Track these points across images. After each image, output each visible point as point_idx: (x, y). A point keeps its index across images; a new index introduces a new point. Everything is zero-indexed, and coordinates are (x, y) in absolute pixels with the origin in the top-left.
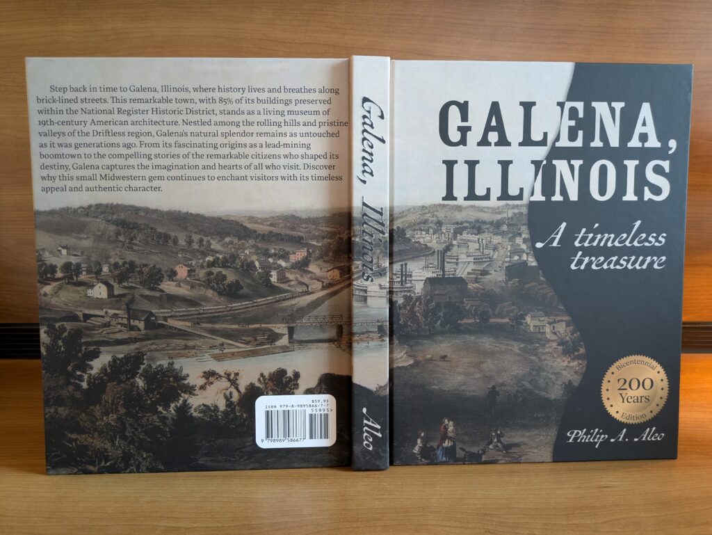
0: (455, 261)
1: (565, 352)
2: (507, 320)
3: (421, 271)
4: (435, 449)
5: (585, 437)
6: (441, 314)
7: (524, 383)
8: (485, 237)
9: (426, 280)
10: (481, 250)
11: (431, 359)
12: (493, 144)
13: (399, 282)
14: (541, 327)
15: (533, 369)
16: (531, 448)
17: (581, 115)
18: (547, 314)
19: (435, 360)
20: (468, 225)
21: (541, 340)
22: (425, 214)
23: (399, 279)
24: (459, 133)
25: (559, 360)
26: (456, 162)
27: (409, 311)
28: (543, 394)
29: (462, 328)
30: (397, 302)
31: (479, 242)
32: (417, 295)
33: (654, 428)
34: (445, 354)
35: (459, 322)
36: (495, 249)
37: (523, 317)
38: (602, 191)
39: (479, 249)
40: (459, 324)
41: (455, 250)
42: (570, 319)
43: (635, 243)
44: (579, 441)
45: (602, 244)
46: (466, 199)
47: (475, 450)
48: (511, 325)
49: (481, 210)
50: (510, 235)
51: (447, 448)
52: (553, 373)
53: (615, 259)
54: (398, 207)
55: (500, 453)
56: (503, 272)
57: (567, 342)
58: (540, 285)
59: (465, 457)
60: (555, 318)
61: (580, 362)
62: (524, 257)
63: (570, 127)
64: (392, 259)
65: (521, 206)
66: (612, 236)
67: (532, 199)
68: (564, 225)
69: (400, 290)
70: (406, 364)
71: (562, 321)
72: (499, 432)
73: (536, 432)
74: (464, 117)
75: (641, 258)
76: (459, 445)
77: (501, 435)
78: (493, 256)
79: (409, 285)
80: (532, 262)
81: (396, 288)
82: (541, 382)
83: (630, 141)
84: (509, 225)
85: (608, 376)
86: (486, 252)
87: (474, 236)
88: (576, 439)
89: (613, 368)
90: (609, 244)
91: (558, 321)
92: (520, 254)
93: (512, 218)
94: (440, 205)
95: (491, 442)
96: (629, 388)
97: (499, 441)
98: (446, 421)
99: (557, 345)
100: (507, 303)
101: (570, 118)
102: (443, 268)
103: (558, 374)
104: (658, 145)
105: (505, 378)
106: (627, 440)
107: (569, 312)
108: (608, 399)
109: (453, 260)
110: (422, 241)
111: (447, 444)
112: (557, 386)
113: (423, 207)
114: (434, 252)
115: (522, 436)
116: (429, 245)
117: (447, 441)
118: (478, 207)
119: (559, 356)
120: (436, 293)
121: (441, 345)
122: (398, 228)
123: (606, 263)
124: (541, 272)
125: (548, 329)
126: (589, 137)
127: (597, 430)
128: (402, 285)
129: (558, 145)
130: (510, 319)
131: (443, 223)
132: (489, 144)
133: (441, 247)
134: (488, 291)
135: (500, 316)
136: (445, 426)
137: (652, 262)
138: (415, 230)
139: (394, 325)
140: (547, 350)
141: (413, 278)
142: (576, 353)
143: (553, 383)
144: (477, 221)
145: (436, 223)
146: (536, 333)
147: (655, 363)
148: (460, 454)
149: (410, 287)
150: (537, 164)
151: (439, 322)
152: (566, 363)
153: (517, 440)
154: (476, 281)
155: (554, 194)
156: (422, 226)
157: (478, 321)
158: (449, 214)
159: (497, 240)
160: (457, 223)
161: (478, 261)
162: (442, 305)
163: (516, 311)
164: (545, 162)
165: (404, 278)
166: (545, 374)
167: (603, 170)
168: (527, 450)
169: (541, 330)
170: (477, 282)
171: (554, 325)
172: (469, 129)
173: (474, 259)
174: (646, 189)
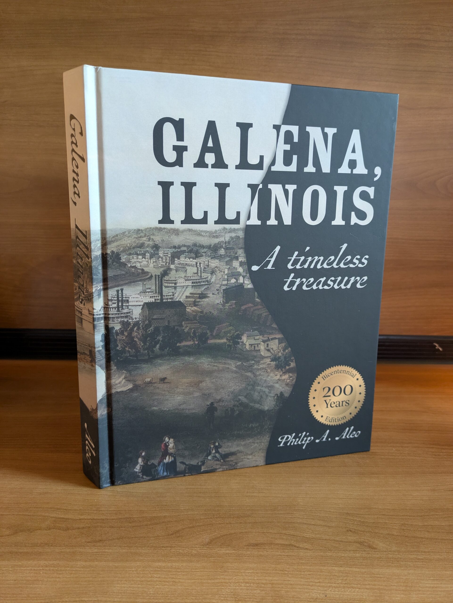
0: (173, 285)
1: (278, 367)
2: (224, 340)
3: (139, 296)
4: (155, 466)
5: (294, 440)
6: (160, 338)
7: (240, 397)
8: (204, 261)
9: (143, 306)
10: (199, 274)
11: (150, 383)
12: (210, 166)
13: (115, 308)
14: (256, 345)
15: (248, 384)
16: (247, 454)
17: (296, 140)
18: (262, 333)
19: (155, 383)
20: (185, 249)
21: (255, 357)
22: (141, 237)
23: (115, 305)
24: (175, 153)
25: (272, 374)
26: (172, 183)
27: (126, 337)
28: (257, 406)
29: (181, 350)
30: (113, 328)
31: (197, 266)
32: (134, 320)
33: (352, 428)
34: (164, 376)
35: (178, 345)
36: (213, 272)
37: (239, 337)
38: (314, 215)
39: (197, 273)
40: (179, 346)
41: (173, 275)
42: (283, 336)
43: (342, 265)
44: (288, 444)
45: (312, 267)
46: (183, 222)
47: (194, 462)
48: (229, 346)
49: (199, 234)
50: (228, 259)
51: (168, 463)
52: (266, 387)
53: (323, 280)
54: (111, 230)
55: (218, 462)
56: (221, 295)
57: (279, 358)
58: (255, 306)
59: (185, 470)
60: (268, 336)
61: (291, 375)
62: (241, 280)
63: (285, 151)
64: (107, 285)
65: (238, 230)
66: (322, 258)
67: (249, 223)
68: (278, 248)
69: (117, 316)
70: (124, 389)
71: (275, 338)
72: (217, 444)
73: (251, 440)
74: (180, 136)
75: (346, 278)
76: (179, 460)
77: (220, 446)
78: (210, 280)
79: (126, 311)
80: (248, 285)
81: (113, 314)
82: (256, 395)
83: (340, 167)
84: (226, 249)
85: (315, 385)
86: (204, 275)
87: (191, 259)
88: (286, 443)
89: (319, 378)
90: (319, 267)
91: (272, 339)
92: (236, 277)
93: (229, 242)
94: (156, 229)
95: (210, 454)
96: (332, 395)
97: (217, 452)
98: (167, 439)
99: (270, 361)
100: (224, 325)
101: (285, 143)
102: (161, 293)
103: (271, 387)
104: (365, 172)
105: (224, 394)
106: (330, 439)
107: (282, 330)
108: (314, 406)
109: (171, 285)
110: (138, 265)
111: (167, 460)
112: (270, 398)
113: (139, 230)
114: (152, 276)
115: (238, 445)
116: (146, 269)
117: (167, 457)
118: (195, 231)
119: (272, 371)
120: (155, 317)
121: (160, 368)
122: (113, 252)
123: (315, 284)
124: (256, 293)
125: (262, 347)
126: (302, 163)
127: (304, 433)
128: (118, 310)
129: (273, 169)
130: (227, 339)
131: (159, 247)
132: (206, 166)
133: (158, 272)
134: (206, 313)
135: (218, 336)
136: (165, 444)
137: (356, 282)
138: (130, 254)
139: (112, 352)
140: (261, 366)
141: (130, 304)
142: (287, 367)
143: (267, 396)
144: (195, 245)
145: (152, 247)
146: (251, 351)
147: (355, 372)
148: (180, 467)
149: (127, 313)
150: (253, 187)
151: (158, 346)
152: (278, 377)
153: (233, 450)
154: (195, 304)
155: (269, 219)
156: (138, 250)
157: (197, 343)
158: (166, 238)
159: (214, 263)
160: (175, 247)
161: (196, 284)
162: (161, 329)
163: (232, 332)
164: (261, 186)
165: (120, 304)
166: (259, 388)
167: (315, 194)
168: (242, 457)
169: (256, 348)
170: (195, 305)
171: (268, 342)
172: (185, 148)
173: (192, 283)
174: (353, 214)
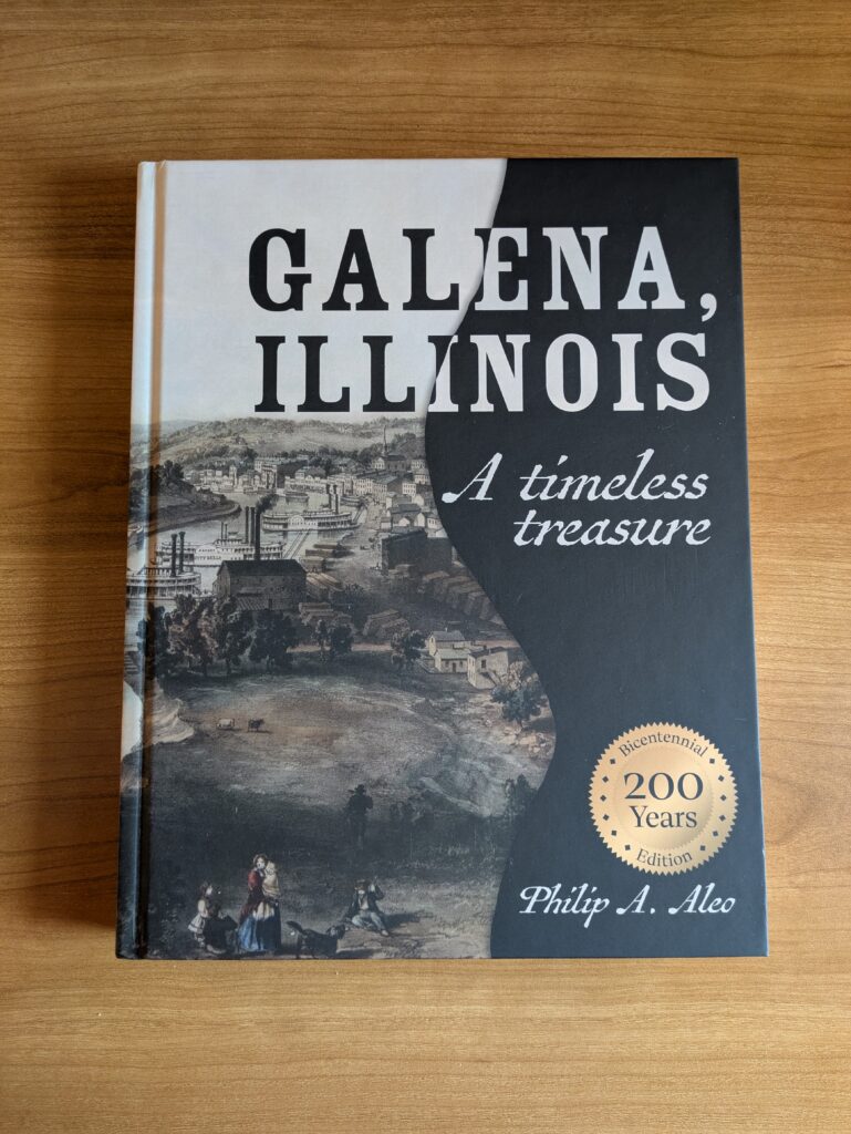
0: (281, 527)
1: (510, 716)
2: (387, 647)
3: (213, 548)
4: (235, 925)
5: (560, 901)
6: (252, 634)
7: (424, 780)
8: (341, 480)
9: (222, 567)
10: (333, 508)
11: (229, 728)
12: (353, 307)
13: (168, 570)
14: (458, 663)
15: (443, 751)
16: (444, 924)
17: (523, 252)
18: (469, 636)
19: (239, 730)
20: (306, 458)
21: (456, 688)
22: (221, 436)
23: (168, 564)
24: (288, 287)
25: (496, 732)
26: (282, 339)
27: (187, 628)
28: (465, 804)
29: (295, 663)
30: (162, 609)
31: (328, 492)
32: (203, 595)
33: (711, 886)
34: (259, 717)
35: (289, 650)
36: (361, 505)
37: (419, 641)
38: (572, 392)
39: (329, 505)
40: (290, 654)
41: (280, 507)
42: (518, 646)
43: (645, 494)
44: (546, 911)
45: (576, 496)
46: (301, 408)
47: (320, 927)
48: (397, 660)
49: (331, 429)
50: (393, 478)
51: (260, 922)
52: (485, 760)
53: (604, 524)
54: (168, 424)
55: (376, 935)
56: (378, 551)
57: (512, 694)
58: (452, 576)
59: (299, 944)
60: (485, 643)
61: (542, 736)
62: (420, 521)
63: (502, 275)
64: (156, 524)
65: (411, 421)
66: (597, 479)
67: (433, 408)
68: (497, 459)
69: (171, 585)
70: (176, 738)
71: (501, 649)
72: (373, 888)
73: (453, 889)
74: (298, 257)
75: (659, 523)
76: (287, 916)
77: (378, 896)
78: (356, 519)
79: (187, 576)
80: (436, 531)
81: (162, 581)
82: (461, 778)
83: (622, 297)
84: (388, 459)
85: (603, 768)
86: (344, 510)
87: (317, 479)
88: (539, 906)
89: (613, 751)
90: (592, 496)
91: (493, 651)
92: (411, 515)
93: (393, 446)
94: (251, 420)
95: (355, 911)
96: (649, 795)
97: (373, 908)
98: (261, 863)
99: (492, 701)
100: (386, 613)
101: (502, 258)
102: (257, 543)
103: (496, 763)
104: (680, 304)
105: (383, 769)
106: (653, 911)
107: (515, 631)
108: (606, 817)
109: (276, 527)
110: (215, 489)
111: (262, 912)
112: (494, 788)
113: (218, 423)
114: (239, 510)
115: (422, 898)
116: (229, 496)
117: (261, 907)
118: (325, 424)
119: (496, 723)
120: (243, 591)
121: (250, 698)
122: (169, 463)
123: (586, 533)
124: (453, 549)
125: (471, 667)
126: (540, 292)
127: (585, 887)
128: (174, 575)
129: (479, 306)
130: (393, 645)
131: (256, 454)
132: (347, 307)
133: (252, 502)
134: (348, 588)
135: (373, 638)
136: (257, 873)
137: (683, 532)
138: (200, 468)
139: (157, 657)
140: (471, 711)
141: (197, 562)
142: (533, 718)
143: (487, 782)
144: (325, 451)
145: (243, 455)
146: (446, 674)
147: (702, 742)
148: (290, 935)
149: (190, 580)
150: (440, 342)
151: (248, 651)
152: (511, 739)
153: (412, 906)
154: (324, 567)
155: (475, 400)
156: (216, 461)
157: (328, 648)
158: (269, 437)
159: (364, 487)
160: (285, 455)
161: (327, 528)
162: (255, 615)
163: (404, 629)
164: (455, 339)
165: (177, 562)
166: (468, 761)
167: (571, 353)
168: (432, 930)
169: (458, 669)
170: (325, 570)
171: (484, 657)
172: (307, 278)
173: (320, 524)
174: (661, 388)
